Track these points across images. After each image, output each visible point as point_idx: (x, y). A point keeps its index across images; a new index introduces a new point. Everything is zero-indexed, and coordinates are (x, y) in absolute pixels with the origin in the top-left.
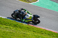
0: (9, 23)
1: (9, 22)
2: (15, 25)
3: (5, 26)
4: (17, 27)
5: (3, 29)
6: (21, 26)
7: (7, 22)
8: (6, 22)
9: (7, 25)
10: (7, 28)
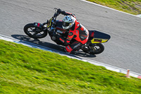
0: (87, 74)
1: (88, 71)
2: (105, 79)
3: (77, 82)
4: (110, 84)
5: (73, 89)
6: (123, 83)
7: (82, 69)
8: (81, 71)
9: (83, 80)
10: (84, 86)
